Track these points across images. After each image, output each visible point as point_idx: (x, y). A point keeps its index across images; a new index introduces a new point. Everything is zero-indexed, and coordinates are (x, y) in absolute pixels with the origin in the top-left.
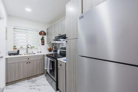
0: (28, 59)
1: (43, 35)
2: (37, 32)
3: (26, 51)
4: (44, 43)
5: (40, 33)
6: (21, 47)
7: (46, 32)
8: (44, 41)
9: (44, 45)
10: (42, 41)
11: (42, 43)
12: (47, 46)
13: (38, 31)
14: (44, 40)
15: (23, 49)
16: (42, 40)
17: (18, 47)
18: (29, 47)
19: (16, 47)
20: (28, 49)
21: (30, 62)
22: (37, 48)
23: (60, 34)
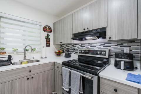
0: (30, 71)
1: (48, 32)
2: (39, 27)
3: (23, 55)
4: (49, 44)
5: (45, 29)
6: (15, 50)
7: (52, 27)
8: (49, 41)
9: (49, 46)
10: (47, 41)
11: (47, 44)
12: (53, 48)
13: (41, 26)
14: (49, 39)
15: (17, 53)
16: (47, 38)
17: (9, 50)
18: (27, 50)
19: (5, 50)
20: (26, 52)
21: (32, 78)
22: (40, 51)
23: (88, 29)
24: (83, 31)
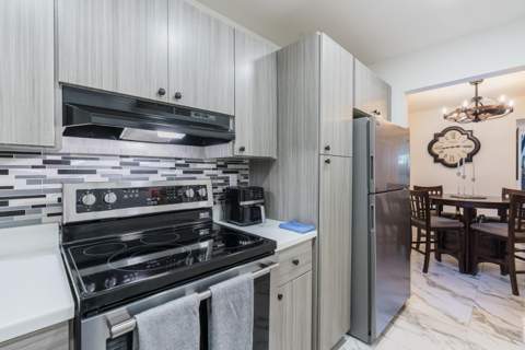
23: (178, 97)
24: (153, 97)
